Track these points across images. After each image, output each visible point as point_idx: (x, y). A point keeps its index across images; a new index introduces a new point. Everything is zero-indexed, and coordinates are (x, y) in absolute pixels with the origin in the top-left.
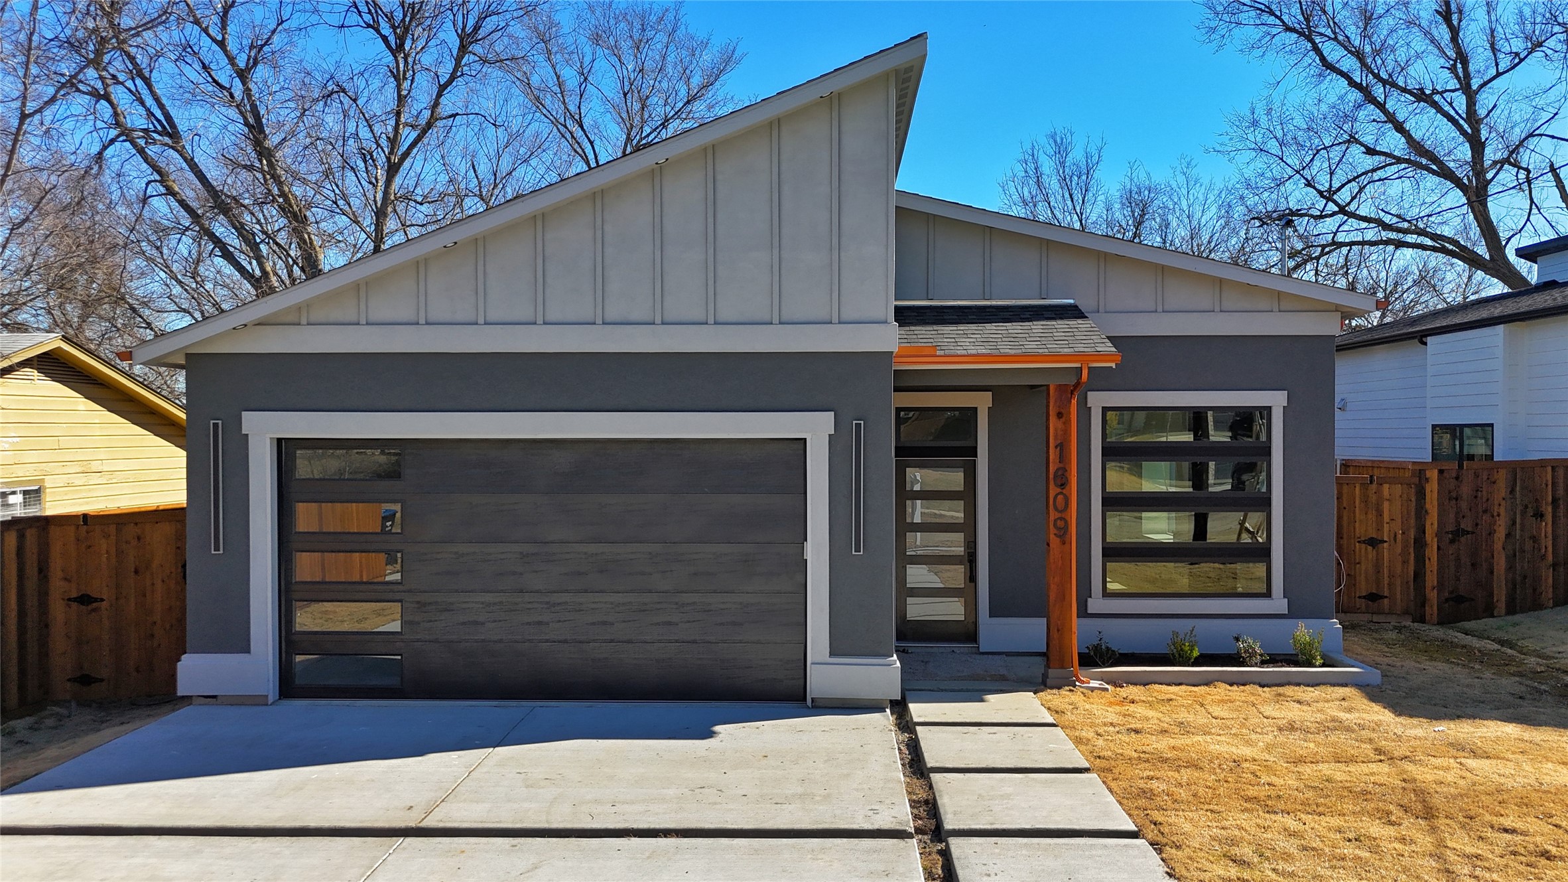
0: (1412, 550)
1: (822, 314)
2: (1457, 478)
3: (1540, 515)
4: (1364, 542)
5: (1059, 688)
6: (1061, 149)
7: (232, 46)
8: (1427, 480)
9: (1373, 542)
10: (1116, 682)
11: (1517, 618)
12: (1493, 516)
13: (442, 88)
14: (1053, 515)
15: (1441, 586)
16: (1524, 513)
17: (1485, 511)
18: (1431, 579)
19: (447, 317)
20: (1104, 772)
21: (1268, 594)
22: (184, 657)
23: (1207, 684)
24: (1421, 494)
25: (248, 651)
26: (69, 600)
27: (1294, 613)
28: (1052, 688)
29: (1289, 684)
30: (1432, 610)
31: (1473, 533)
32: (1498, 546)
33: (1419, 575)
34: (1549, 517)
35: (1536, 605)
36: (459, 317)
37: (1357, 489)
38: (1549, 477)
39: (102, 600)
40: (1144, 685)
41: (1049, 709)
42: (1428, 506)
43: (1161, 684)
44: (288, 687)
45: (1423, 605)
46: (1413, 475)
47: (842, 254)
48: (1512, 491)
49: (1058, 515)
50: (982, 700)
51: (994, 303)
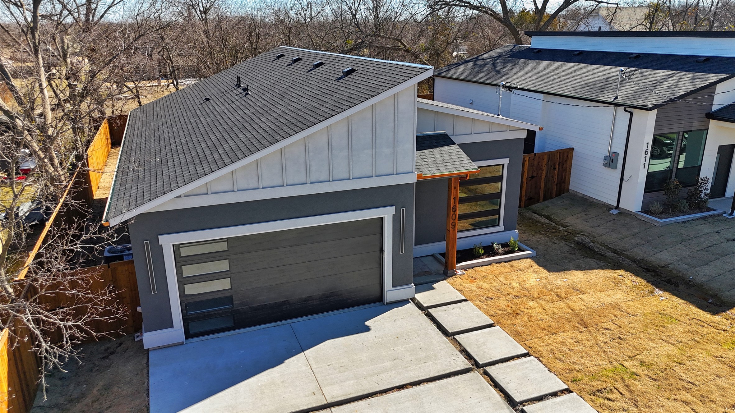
1: (391, 172)
2: (534, 159)
3: (555, 169)
5: (452, 277)
8: (526, 161)
10: (465, 268)
11: (546, 202)
12: (542, 170)
14: (451, 221)
15: (526, 195)
16: (551, 168)
17: (540, 169)
18: (524, 193)
19: (246, 187)
21: (499, 224)
22: (144, 334)
23: (491, 265)
25: (173, 327)
27: (505, 229)
28: (450, 277)
29: (512, 260)
30: (523, 203)
31: (536, 177)
32: (543, 180)
34: (557, 169)
35: (551, 198)
36: (251, 186)
38: (559, 156)
40: (473, 268)
41: (457, 290)
43: (477, 267)
44: (188, 335)
45: (521, 202)
47: (398, 148)
48: (548, 161)
49: (453, 221)
50: (434, 288)
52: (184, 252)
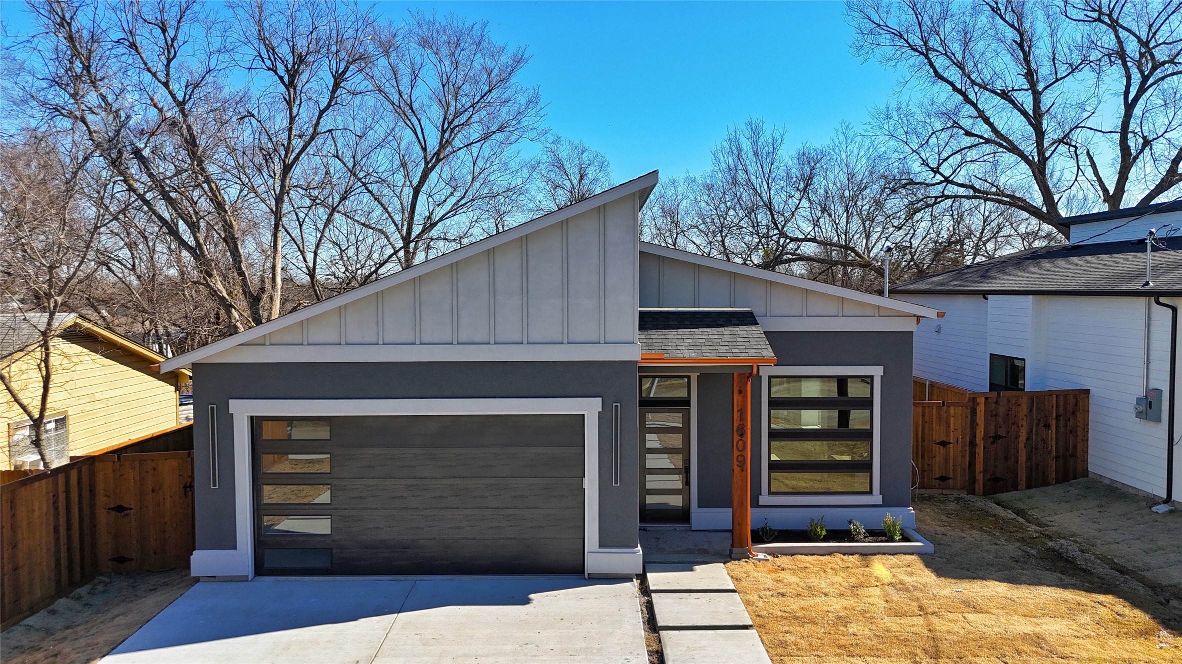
0: (967, 448)
1: (594, 338)
2: (996, 403)
3: (1047, 426)
4: (938, 444)
5: (739, 560)
6: (756, 132)
7: (174, 86)
8: (978, 404)
9: (944, 444)
10: (774, 553)
11: (1031, 492)
12: (1018, 427)
13: (322, 112)
14: (736, 453)
15: (985, 471)
16: (1037, 425)
17: (1014, 423)
18: (979, 466)
20: (761, 627)
21: (870, 492)
22: (194, 552)
23: (829, 554)
24: (974, 412)
25: (235, 548)
26: (109, 509)
27: (886, 503)
28: (735, 560)
29: (879, 553)
30: (979, 486)
31: (1006, 437)
32: (1021, 446)
33: (972, 464)
34: (1054, 427)
35: (1044, 483)
36: (367, 340)
37: (934, 410)
38: (1054, 402)
39: (131, 509)
40: (792, 555)
41: (732, 577)
42: (978, 421)
43: (802, 554)
44: (260, 569)
45: (974, 484)
46: (969, 400)
47: (606, 301)
48: (1031, 411)
49: (739, 453)
50: (692, 570)
51: (701, 309)
52: (268, 432)
